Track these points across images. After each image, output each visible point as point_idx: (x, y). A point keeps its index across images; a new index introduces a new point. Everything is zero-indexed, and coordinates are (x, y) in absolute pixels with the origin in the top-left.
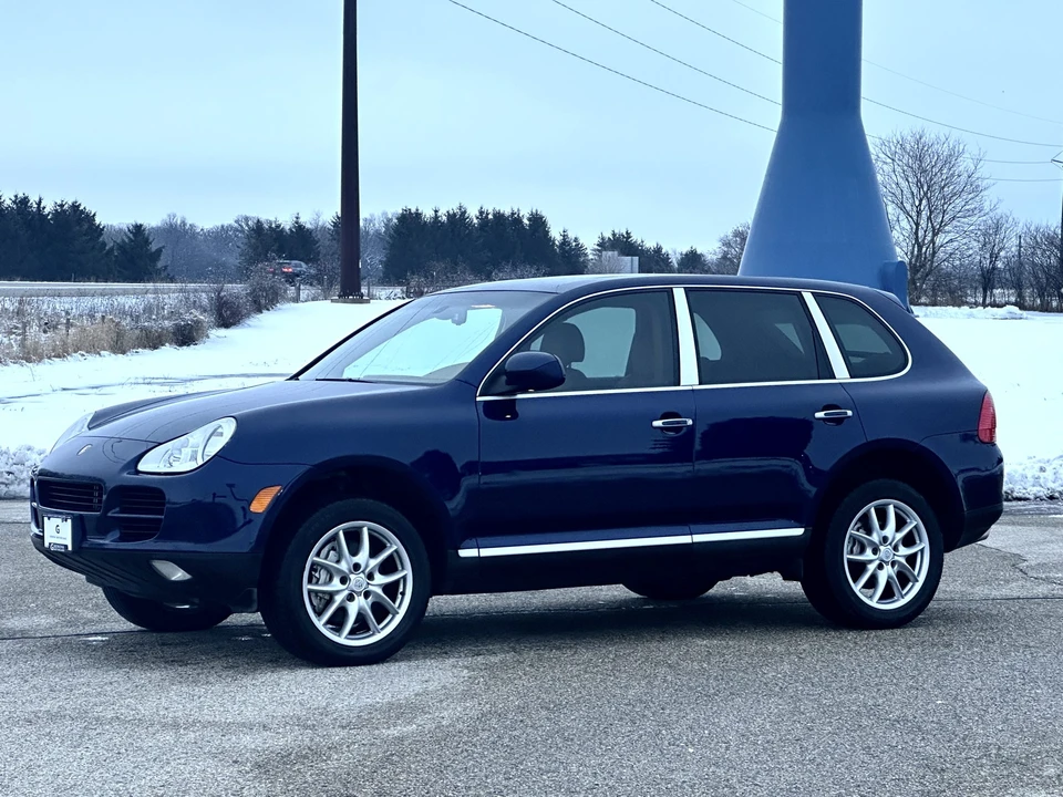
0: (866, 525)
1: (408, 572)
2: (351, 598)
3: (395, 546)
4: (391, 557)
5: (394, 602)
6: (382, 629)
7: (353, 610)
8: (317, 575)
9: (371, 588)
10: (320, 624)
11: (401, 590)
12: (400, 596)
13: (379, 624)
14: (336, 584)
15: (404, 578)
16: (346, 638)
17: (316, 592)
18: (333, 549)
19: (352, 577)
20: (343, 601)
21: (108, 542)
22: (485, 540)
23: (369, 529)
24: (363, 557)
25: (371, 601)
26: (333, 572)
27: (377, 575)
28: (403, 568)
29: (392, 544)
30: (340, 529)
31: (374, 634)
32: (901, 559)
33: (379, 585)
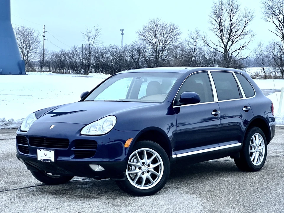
0: (252, 142)
1: (162, 162)
2: (143, 173)
3: (156, 154)
4: (155, 158)
5: (158, 173)
6: (155, 182)
7: (144, 177)
8: (131, 167)
9: (149, 169)
10: (134, 184)
11: (160, 168)
12: (160, 170)
13: (154, 180)
14: (137, 170)
15: (161, 164)
16: (143, 187)
17: (131, 174)
18: (135, 158)
19: (142, 167)
20: (140, 175)
21: (71, 158)
22: (177, 152)
23: (146, 150)
24: (145, 160)
25: (150, 173)
26: (136, 166)
27: (151, 165)
28: (160, 161)
29: (155, 154)
30: (136, 152)
31: (153, 184)
32: (260, 150)
33: (152, 168)
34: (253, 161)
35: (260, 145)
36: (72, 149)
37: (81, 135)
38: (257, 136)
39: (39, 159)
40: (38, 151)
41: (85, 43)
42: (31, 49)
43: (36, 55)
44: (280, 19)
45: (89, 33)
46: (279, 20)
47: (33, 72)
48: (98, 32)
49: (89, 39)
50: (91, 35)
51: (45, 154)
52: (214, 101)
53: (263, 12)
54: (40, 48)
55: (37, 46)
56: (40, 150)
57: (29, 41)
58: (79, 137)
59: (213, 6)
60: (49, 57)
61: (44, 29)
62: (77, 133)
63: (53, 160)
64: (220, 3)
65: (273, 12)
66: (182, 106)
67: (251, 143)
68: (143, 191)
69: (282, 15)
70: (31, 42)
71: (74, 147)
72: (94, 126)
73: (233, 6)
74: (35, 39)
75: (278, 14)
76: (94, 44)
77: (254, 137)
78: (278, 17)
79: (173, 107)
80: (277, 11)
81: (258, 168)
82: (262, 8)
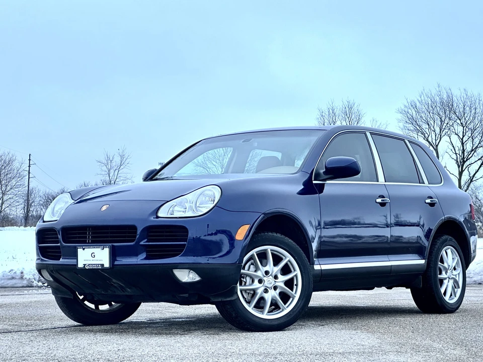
1: (298, 272)
2: (266, 291)
3: (288, 258)
4: (286, 265)
5: (292, 291)
6: (287, 307)
7: (268, 297)
8: (244, 280)
9: (277, 284)
10: (250, 309)
11: (295, 283)
12: (295, 287)
13: (285, 304)
14: (256, 284)
15: (296, 276)
16: (266, 314)
17: (245, 291)
18: (252, 264)
19: (265, 279)
20: (261, 294)
21: (139, 260)
22: (322, 260)
23: (271, 250)
24: (270, 267)
25: (278, 291)
26: (253, 277)
27: (279, 276)
28: (295, 270)
29: (286, 257)
30: (254, 252)
31: (283, 310)
32: (454, 277)
33: (282, 281)
34: (445, 293)
35: (455, 269)
36: (142, 243)
37: (158, 217)
38: (449, 251)
39: (80, 265)
40: (80, 251)
41: (103, 178)
42: (8, 188)
43: (16, 199)
44: (430, 139)
45: (109, 161)
46: (427, 140)
47: (12, 227)
48: (125, 159)
49: (109, 171)
50: (114, 164)
51: (93, 255)
52: (378, 181)
53: (402, 127)
54: (24, 187)
55: (19, 184)
56: (84, 249)
57: (7, 175)
58: (155, 221)
59: (318, 116)
60: (41, 202)
61: (30, 160)
62: (152, 214)
63: (107, 265)
64: (331, 111)
65: (418, 128)
66: (328, 182)
67: (439, 263)
68: (267, 322)
69: (432, 132)
70: (9, 176)
71: (146, 240)
72: (180, 204)
73: (353, 117)
74: (15, 171)
75: (427, 130)
76: (117, 180)
77: (444, 252)
78: (426, 135)
79: (314, 182)
80: (425, 126)
81: (454, 307)
82: (399, 121)
